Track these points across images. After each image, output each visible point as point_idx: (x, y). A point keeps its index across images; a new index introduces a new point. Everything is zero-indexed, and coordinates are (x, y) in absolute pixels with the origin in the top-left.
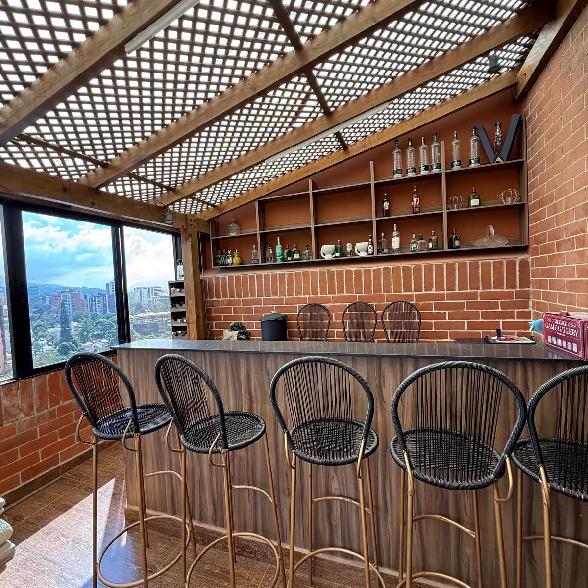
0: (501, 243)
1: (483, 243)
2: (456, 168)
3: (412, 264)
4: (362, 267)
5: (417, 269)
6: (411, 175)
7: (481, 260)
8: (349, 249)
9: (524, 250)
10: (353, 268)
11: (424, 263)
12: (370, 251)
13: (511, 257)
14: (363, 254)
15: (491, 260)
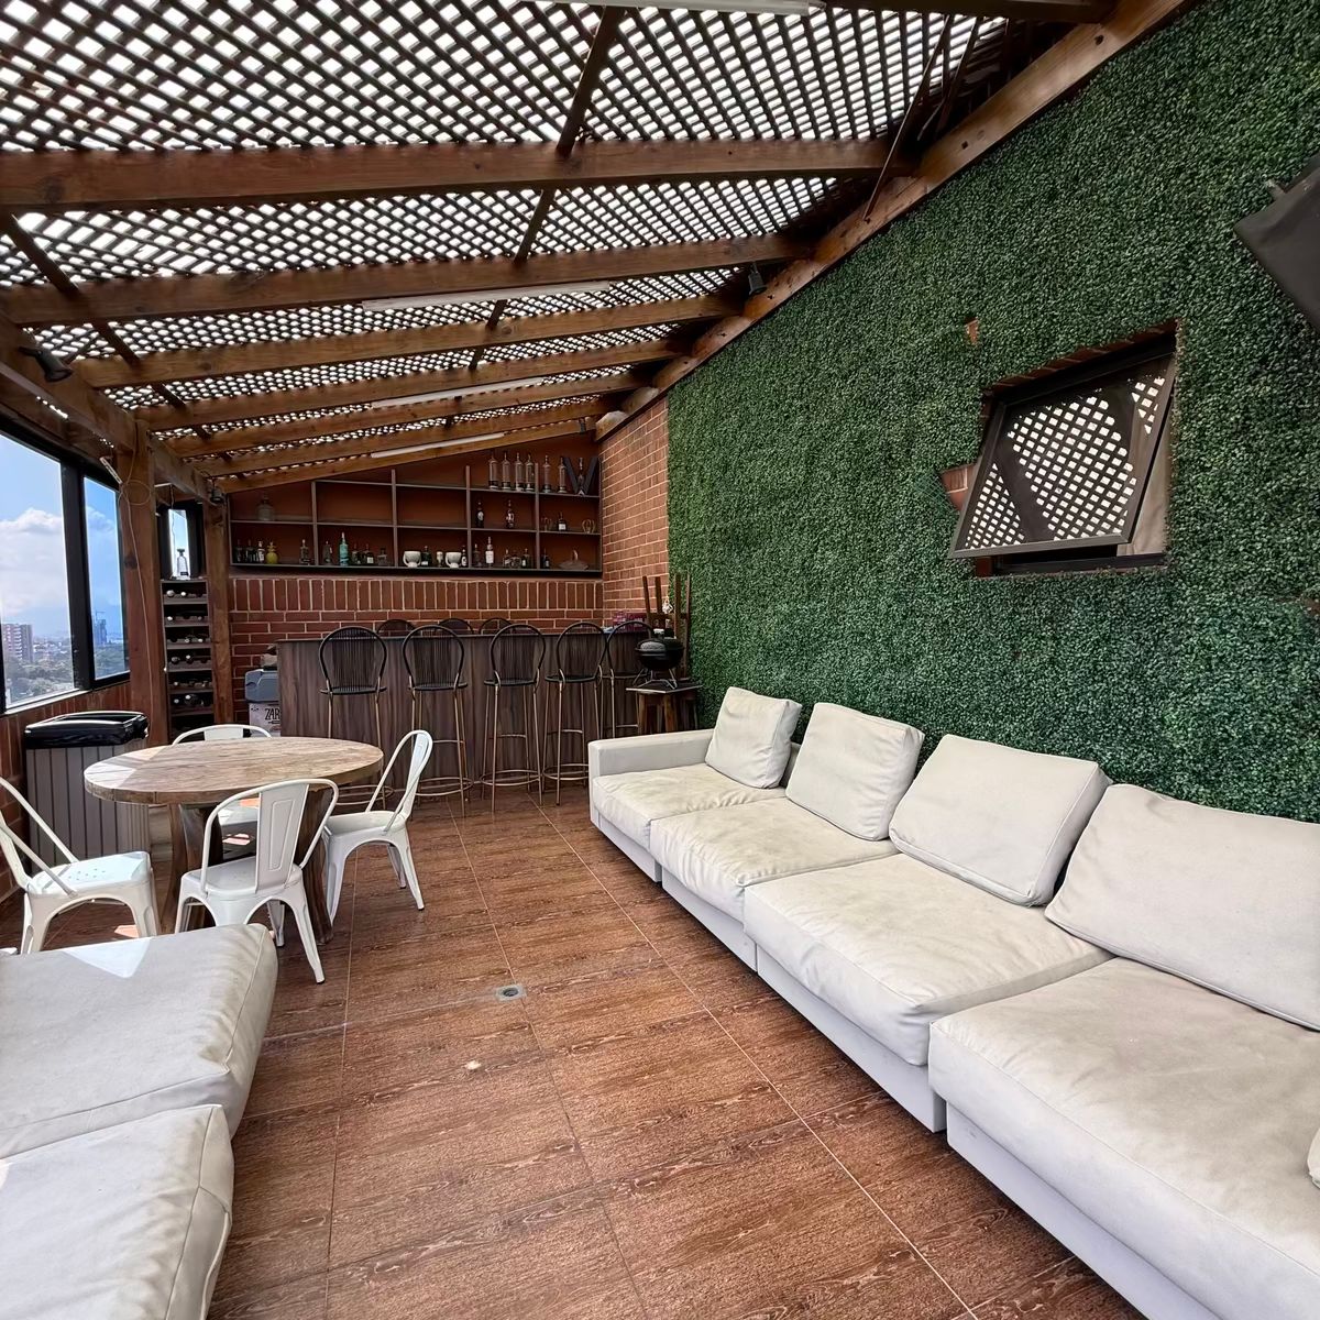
0: (581, 568)
1: (567, 566)
2: (546, 492)
3: (507, 581)
4: (456, 580)
5: (513, 586)
6: (506, 489)
7: (568, 581)
8: (439, 558)
9: (598, 575)
10: (446, 580)
11: (519, 581)
12: (464, 563)
13: (590, 581)
14: (454, 566)
15: (575, 582)
